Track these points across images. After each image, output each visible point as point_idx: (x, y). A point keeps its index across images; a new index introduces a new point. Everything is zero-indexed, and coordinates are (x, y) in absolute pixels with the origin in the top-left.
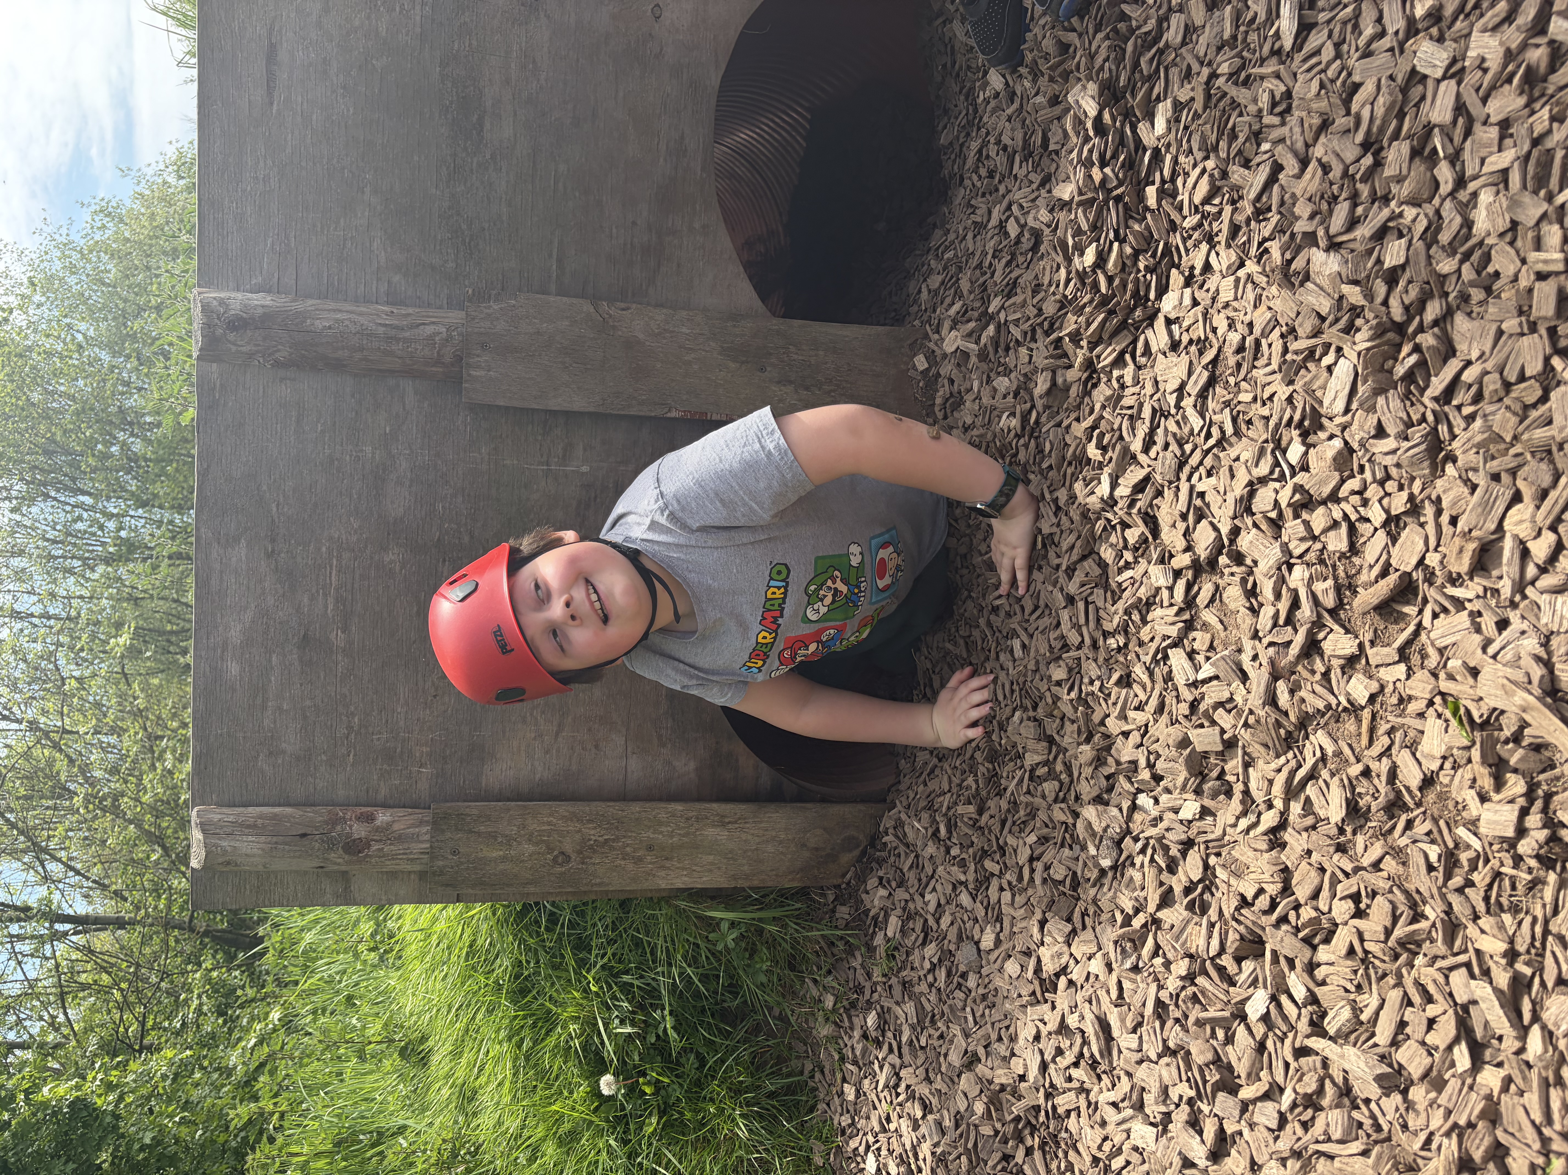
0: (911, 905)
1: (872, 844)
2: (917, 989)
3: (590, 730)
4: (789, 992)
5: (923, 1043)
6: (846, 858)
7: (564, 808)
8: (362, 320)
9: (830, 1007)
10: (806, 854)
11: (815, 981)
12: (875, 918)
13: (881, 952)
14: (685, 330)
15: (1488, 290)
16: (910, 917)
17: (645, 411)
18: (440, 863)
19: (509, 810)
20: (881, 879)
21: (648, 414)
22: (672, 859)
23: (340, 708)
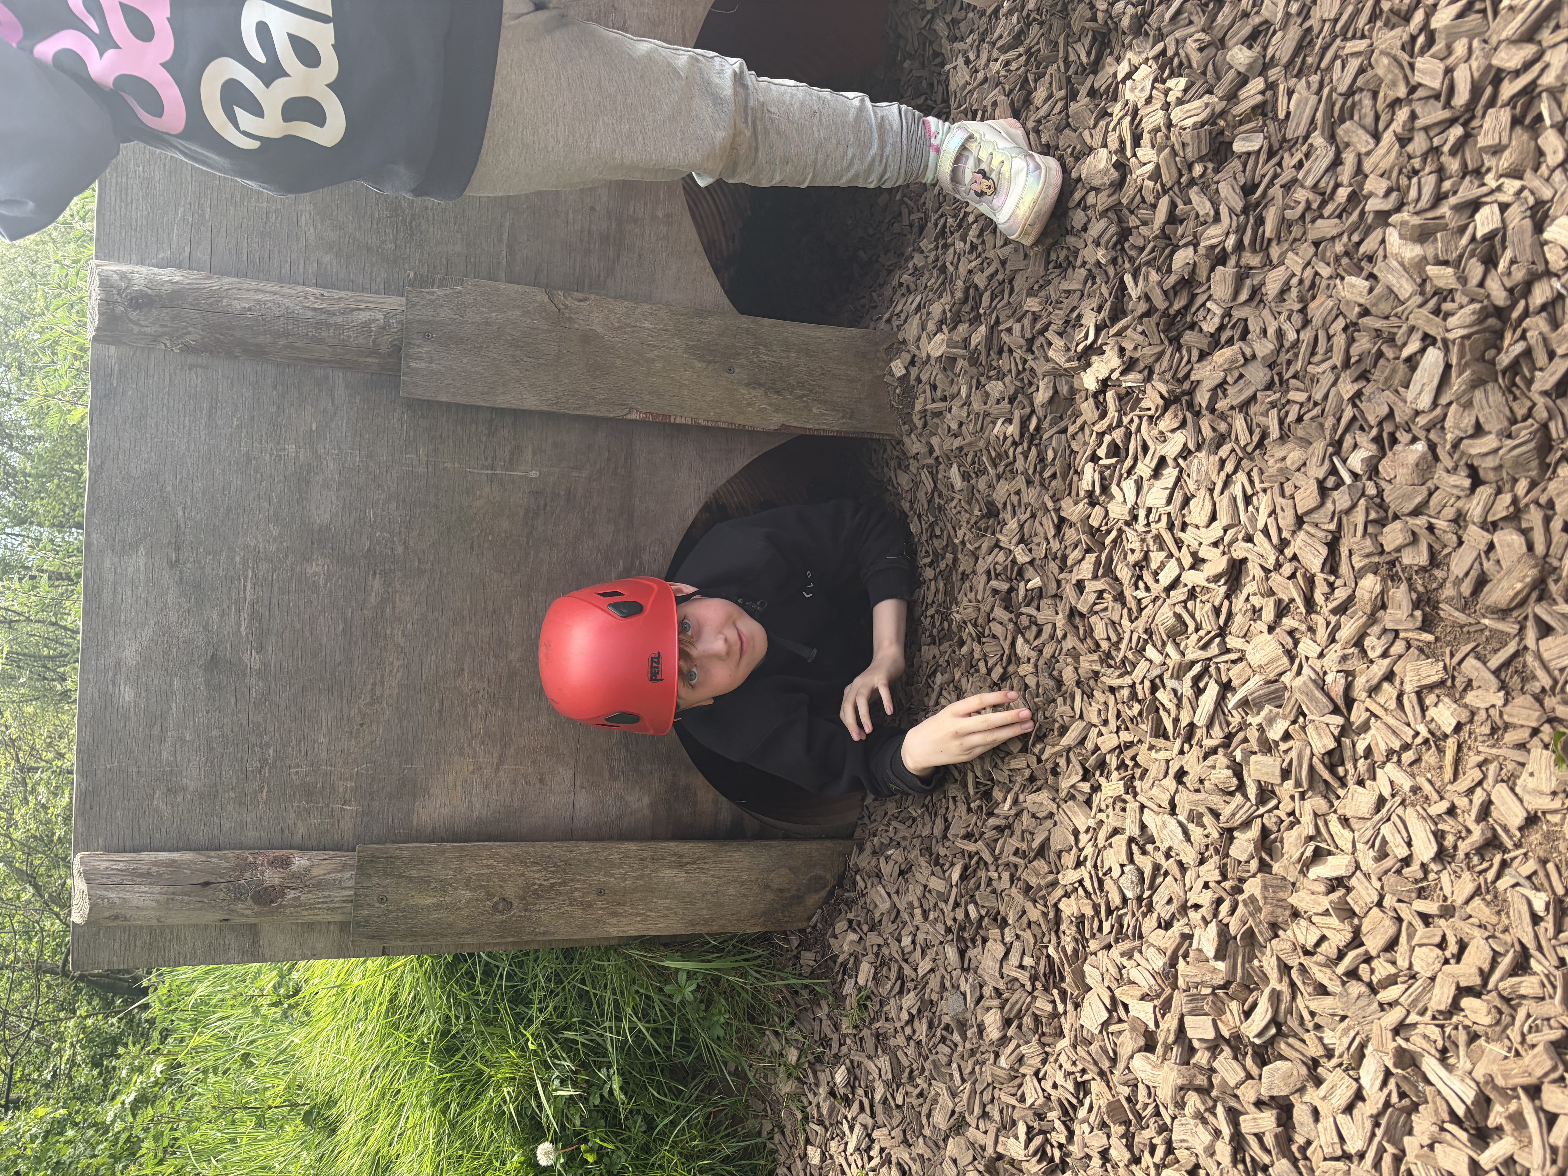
0: (885, 951)
1: (840, 884)
2: (892, 1042)
3: (534, 762)
4: (747, 1046)
5: (899, 1100)
6: (812, 900)
7: (505, 849)
8: (287, 302)
9: (794, 1062)
10: (770, 896)
11: (776, 1033)
12: (844, 965)
13: (851, 1002)
14: (647, 325)
16: (882, 964)
17: (602, 412)
18: (366, 912)
19: (444, 852)
20: (850, 922)
21: (607, 414)
22: (624, 904)
23: (253, 739)
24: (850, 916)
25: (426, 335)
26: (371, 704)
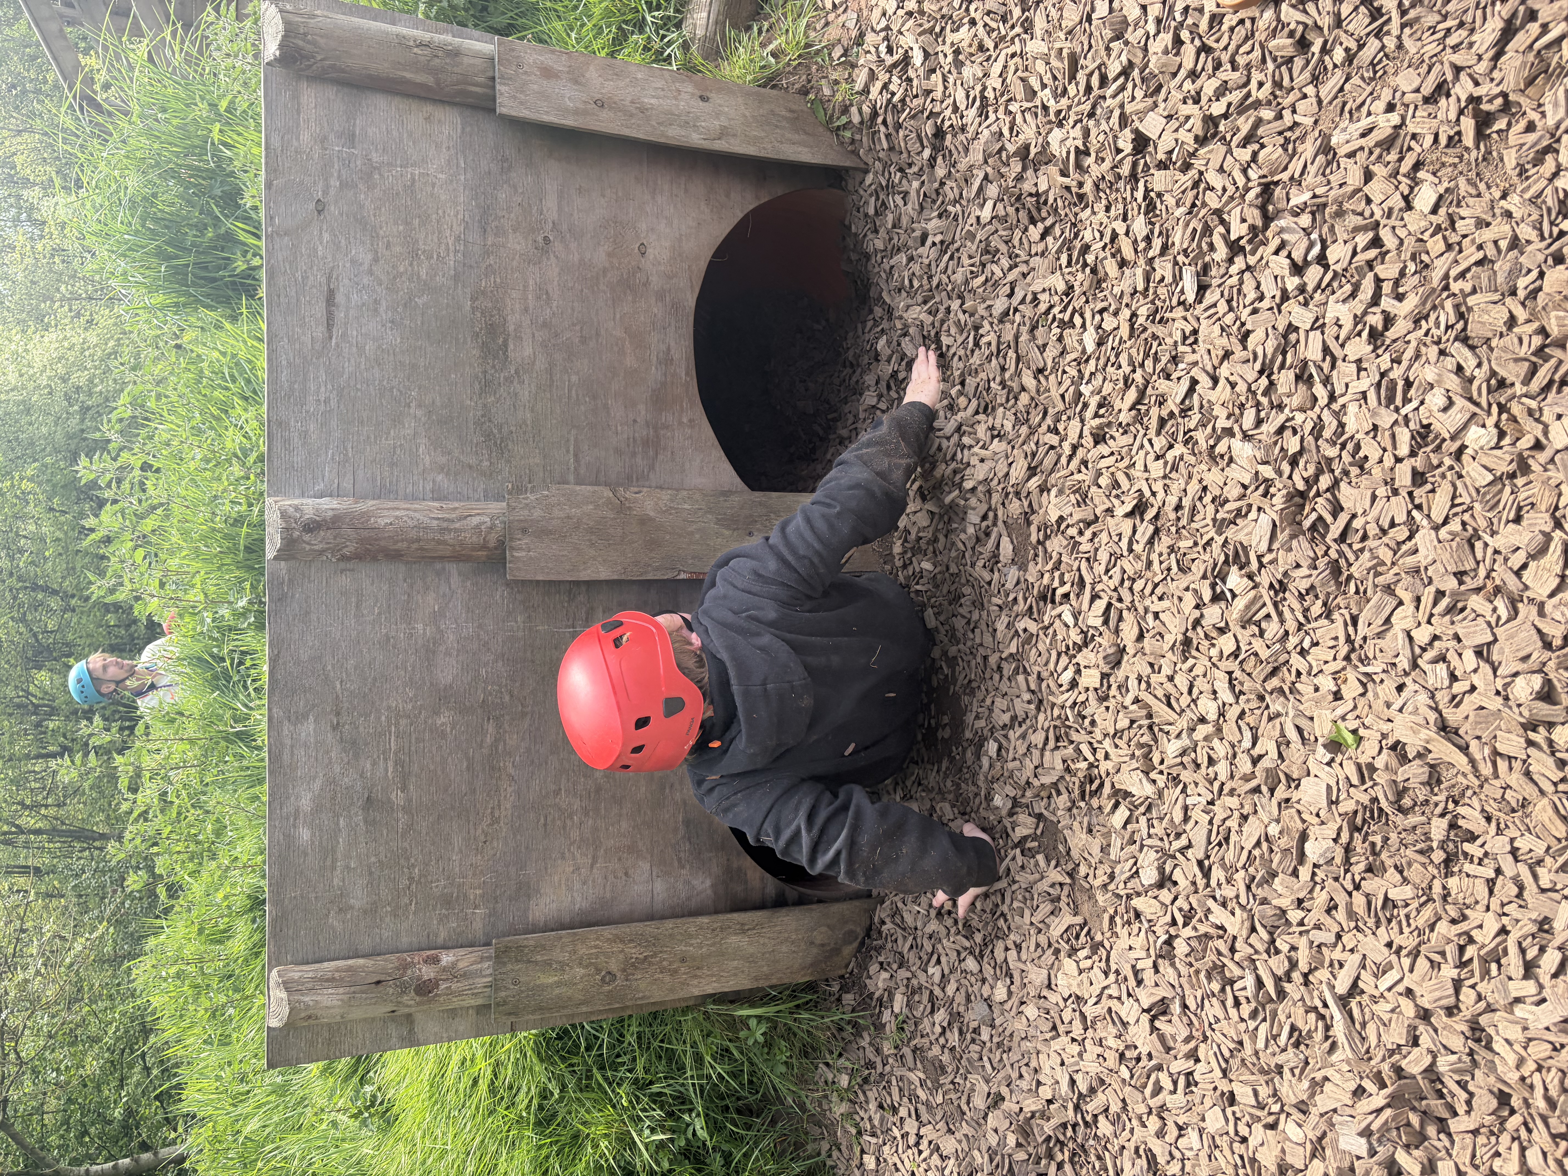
0: (915, 982)
1: (868, 935)
2: (929, 1054)
3: (620, 859)
4: (802, 1081)
5: (940, 1100)
6: (847, 951)
7: (607, 931)
8: (417, 515)
9: (845, 1086)
10: (815, 951)
11: (827, 1065)
12: (881, 999)
13: (890, 1028)
14: (687, 506)
15: (1362, 468)
16: (913, 993)
17: (659, 576)
18: (503, 994)
19: (561, 938)
20: (881, 964)
21: (661, 577)
22: (702, 968)
23: (402, 861)
24: (881, 959)
25: (524, 531)
26: (491, 825)
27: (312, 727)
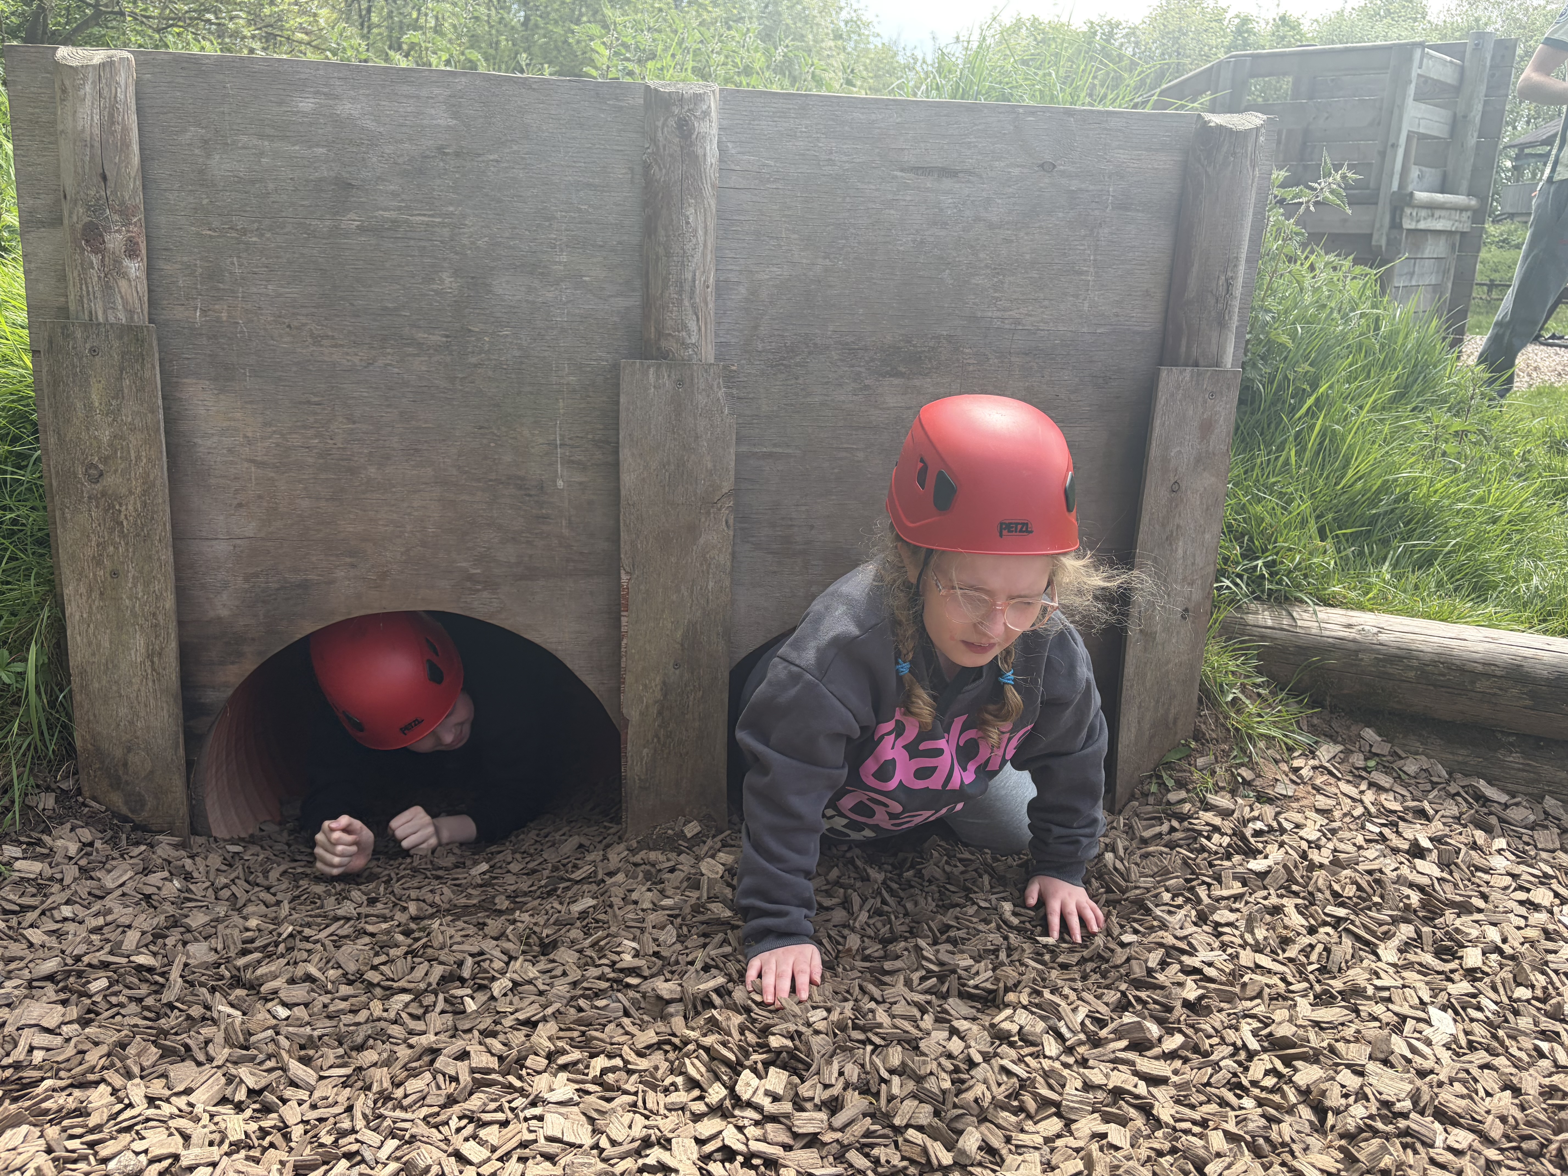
3: (260, 497)
8: (698, 256)
10: (118, 753)
17: (625, 547)
18: (79, 334)
19: (153, 412)
20: (91, 844)
21: (623, 551)
22: (101, 599)
23: (267, 222)
24: (98, 844)
25: (680, 382)
26: (312, 335)
27: (441, 122)
